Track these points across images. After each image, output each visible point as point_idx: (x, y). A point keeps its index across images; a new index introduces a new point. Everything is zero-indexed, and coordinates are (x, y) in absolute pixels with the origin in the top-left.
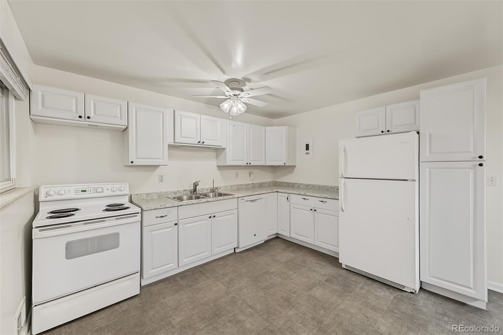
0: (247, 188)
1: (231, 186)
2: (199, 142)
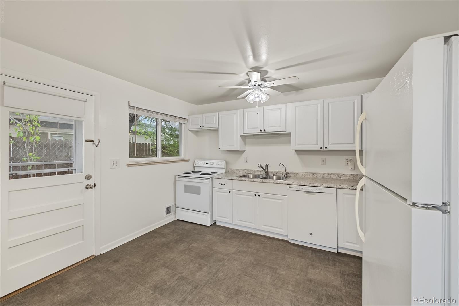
2: (261, 130)
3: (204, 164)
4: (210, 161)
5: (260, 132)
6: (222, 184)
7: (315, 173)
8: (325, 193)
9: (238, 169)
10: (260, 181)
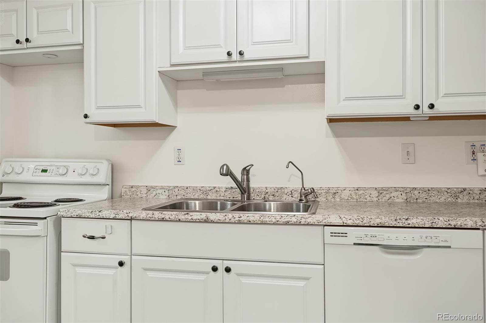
1: (380, 191)
2: (229, 54)
3: (34, 174)
4: (57, 164)
5: (225, 58)
6: (92, 238)
7: (387, 189)
8: (449, 247)
9: (152, 187)
10: (233, 220)
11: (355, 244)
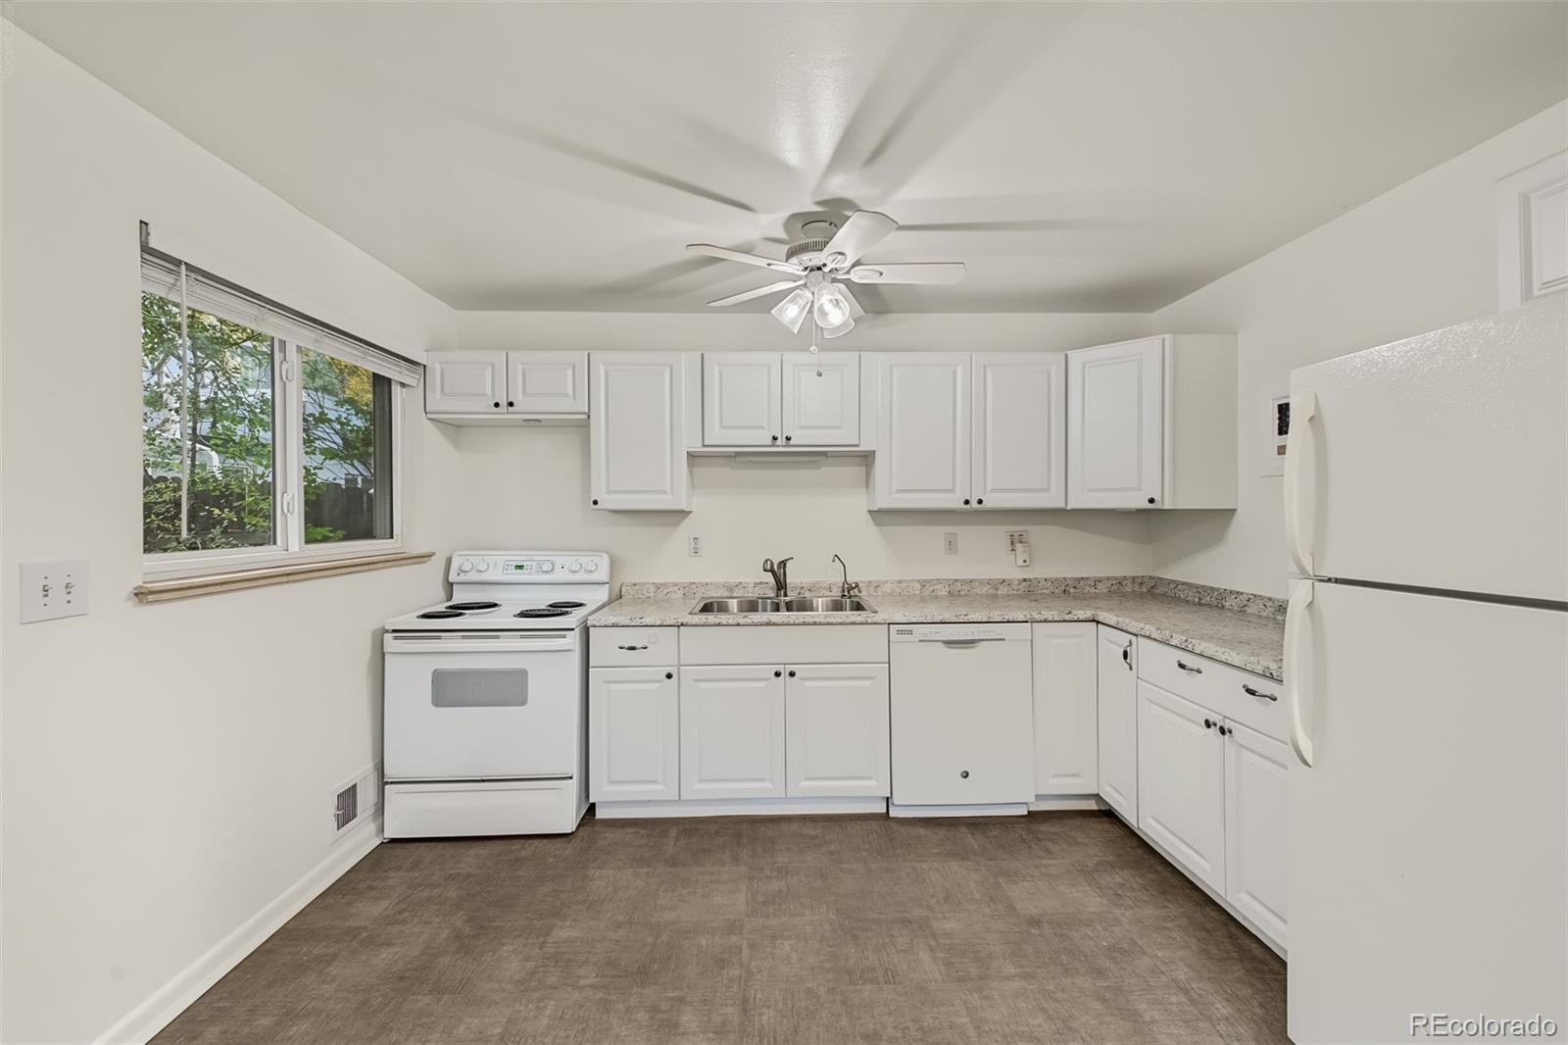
0: (995, 597)
1: (924, 584)
2: (775, 438)
3: (506, 572)
4: (535, 558)
5: (769, 441)
6: (632, 648)
7: (926, 582)
8: (1004, 640)
9: (661, 584)
10: (797, 622)
11: (921, 641)
